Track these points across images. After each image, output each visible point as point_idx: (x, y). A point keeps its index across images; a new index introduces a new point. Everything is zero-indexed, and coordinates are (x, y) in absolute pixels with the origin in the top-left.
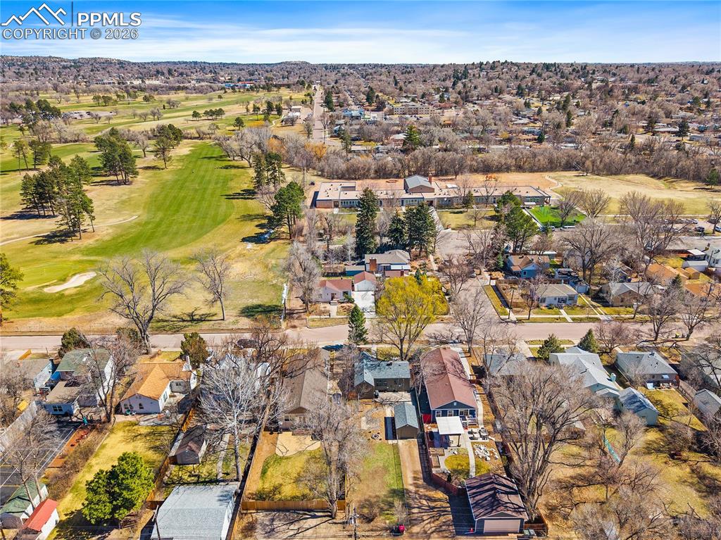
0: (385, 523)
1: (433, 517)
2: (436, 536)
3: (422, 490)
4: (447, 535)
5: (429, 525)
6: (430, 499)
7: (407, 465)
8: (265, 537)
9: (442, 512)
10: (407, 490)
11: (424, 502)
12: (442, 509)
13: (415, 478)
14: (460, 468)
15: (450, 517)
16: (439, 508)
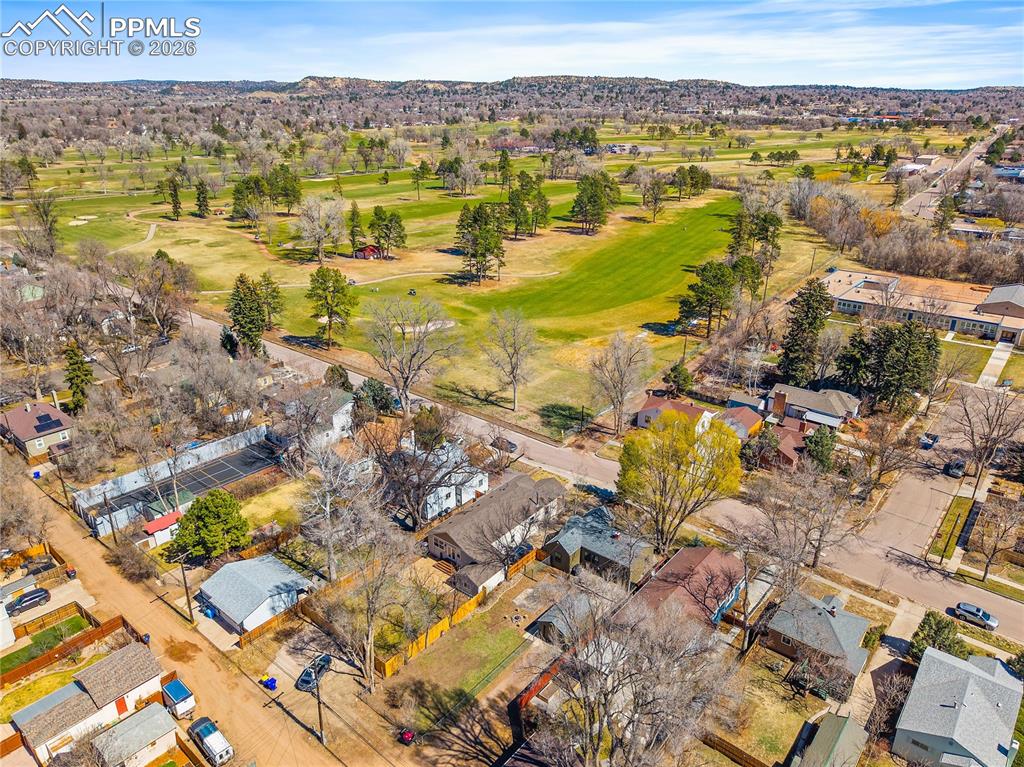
0: (408, 720)
1: (467, 753)
3: (493, 714)
5: (448, 758)
6: (488, 730)
9: (483, 755)
10: (476, 701)
11: (477, 729)
12: (487, 752)
13: (502, 696)
16: (485, 748)
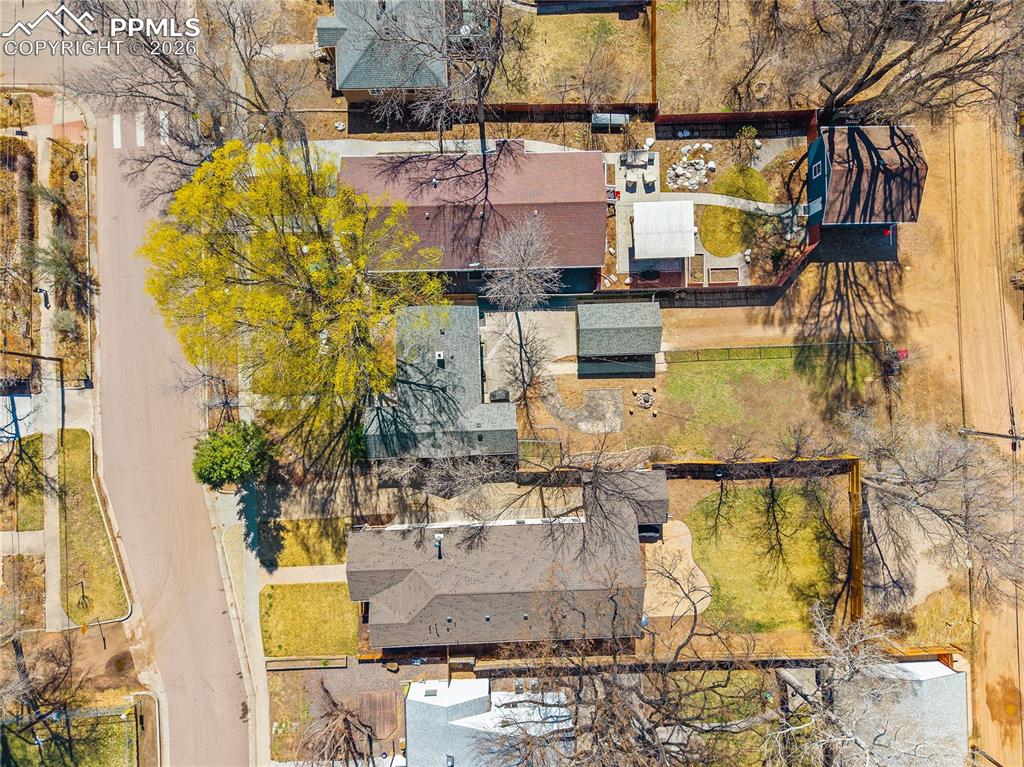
0: (872, 383)
1: (858, 296)
2: (899, 295)
3: (797, 310)
4: (896, 276)
5: (878, 306)
6: (818, 298)
7: (728, 334)
8: (912, 594)
9: (846, 279)
10: (797, 339)
11: (826, 309)
12: (842, 278)
13: (768, 321)
14: (736, 229)
15: (859, 266)
16: (839, 283)
